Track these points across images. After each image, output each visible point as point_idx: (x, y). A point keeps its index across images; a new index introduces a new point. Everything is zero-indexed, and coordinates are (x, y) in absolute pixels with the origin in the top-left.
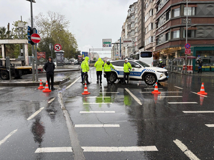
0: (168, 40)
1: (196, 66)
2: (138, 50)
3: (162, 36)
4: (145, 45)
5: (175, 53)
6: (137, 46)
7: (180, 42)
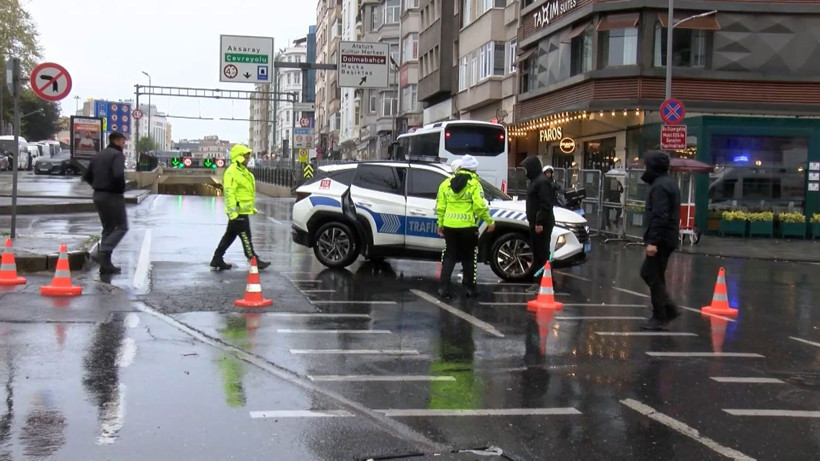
0: (581, 72)
1: (714, 210)
2: (415, 110)
3: (553, 48)
4: (462, 86)
5: (615, 138)
6: (414, 85)
7: (639, 88)
